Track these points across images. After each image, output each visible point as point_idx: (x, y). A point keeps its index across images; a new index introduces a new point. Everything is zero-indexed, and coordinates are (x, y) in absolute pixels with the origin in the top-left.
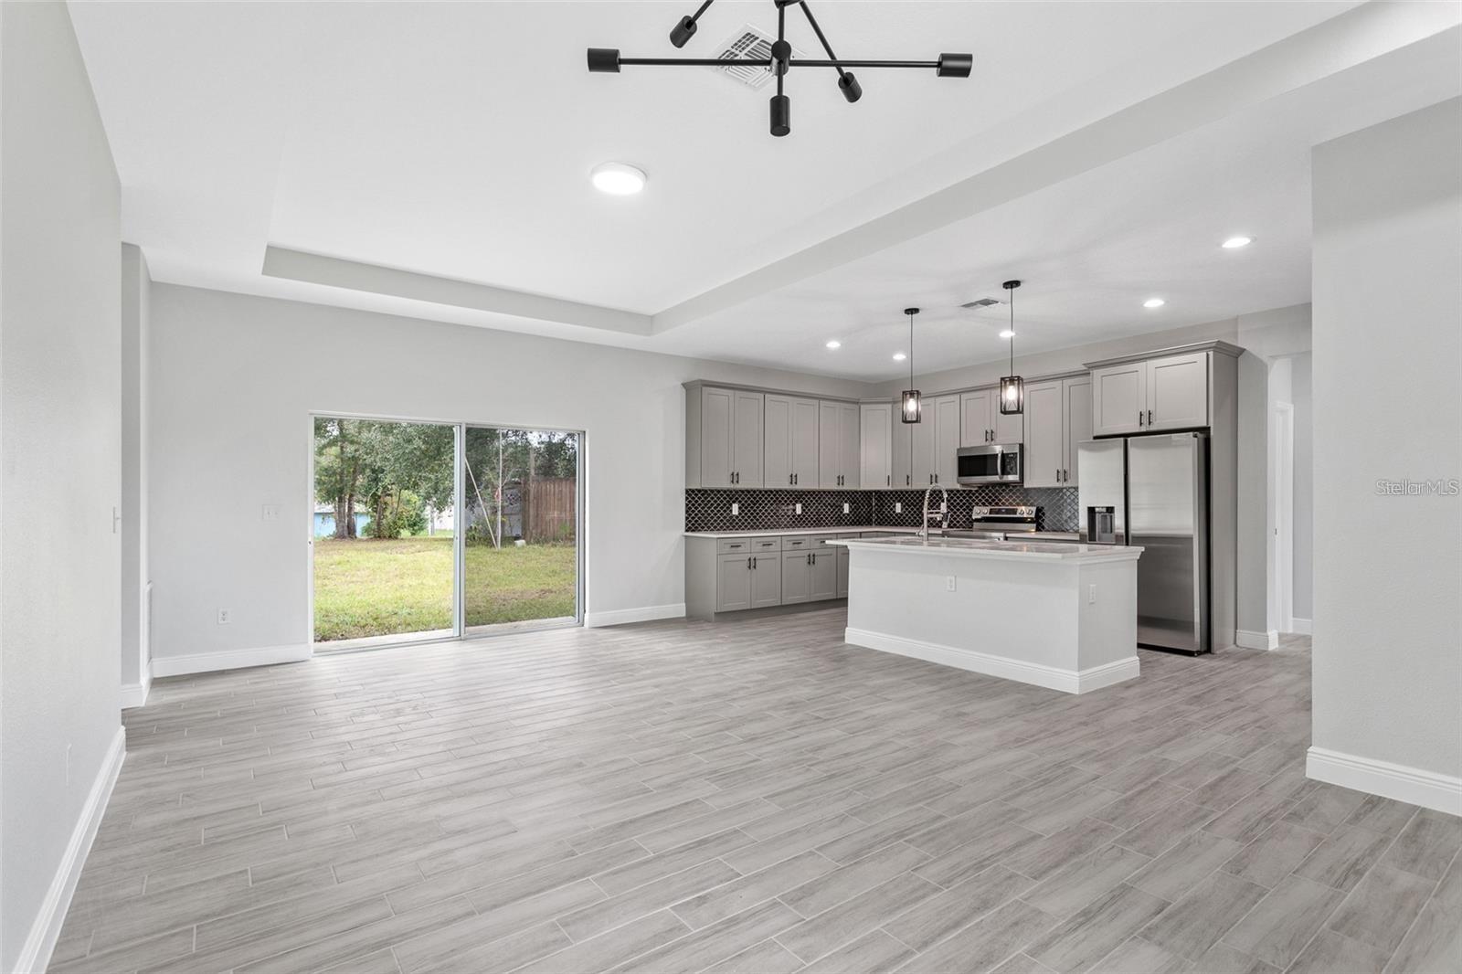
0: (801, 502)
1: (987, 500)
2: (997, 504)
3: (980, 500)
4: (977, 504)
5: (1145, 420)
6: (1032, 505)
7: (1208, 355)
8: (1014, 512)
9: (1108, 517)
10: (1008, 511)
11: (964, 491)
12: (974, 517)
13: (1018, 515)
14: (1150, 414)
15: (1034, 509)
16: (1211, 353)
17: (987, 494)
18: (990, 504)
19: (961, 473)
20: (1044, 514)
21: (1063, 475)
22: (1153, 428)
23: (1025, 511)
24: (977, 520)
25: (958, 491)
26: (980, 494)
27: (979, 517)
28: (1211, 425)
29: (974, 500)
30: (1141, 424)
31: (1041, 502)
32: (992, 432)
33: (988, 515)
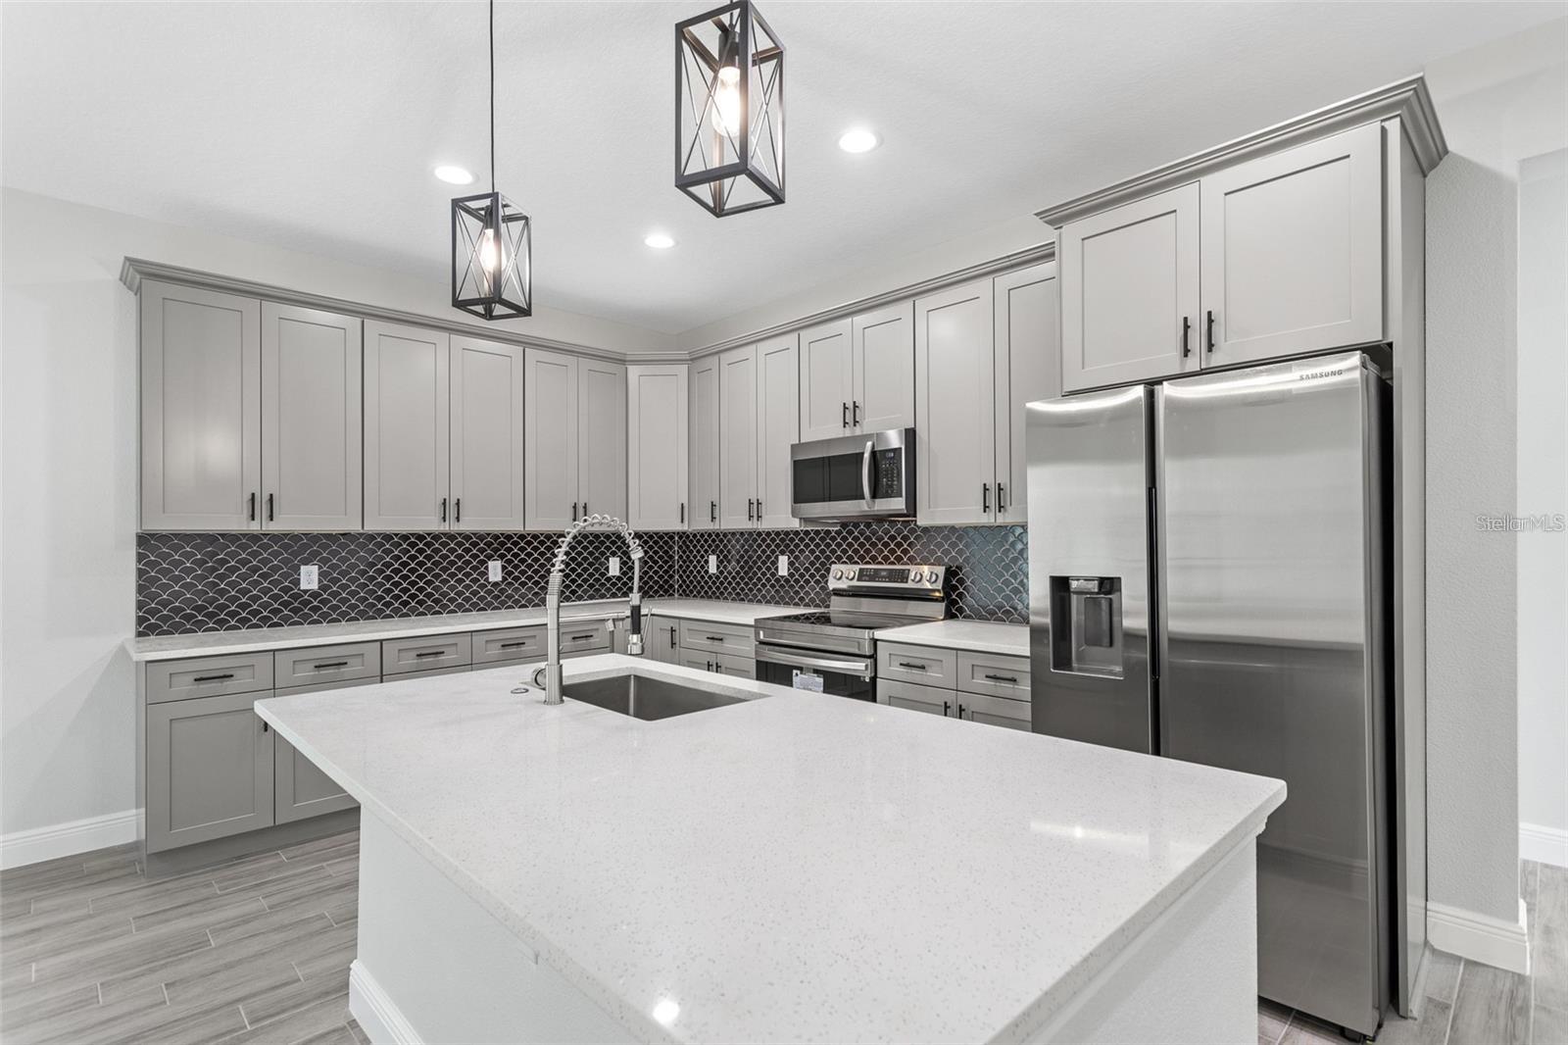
0: (502, 557)
1: (856, 551)
2: (874, 559)
3: (844, 551)
4: (839, 558)
5: (1197, 341)
6: (938, 562)
7: (1384, 131)
8: (903, 576)
9: (1104, 605)
10: (894, 576)
11: (807, 533)
12: (833, 584)
13: (910, 585)
14: (1210, 321)
15: (941, 570)
16: (1394, 127)
17: (856, 539)
18: (862, 558)
19: (800, 496)
20: (961, 581)
21: (997, 496)
22: (1218, 359)
23: (926, 575)
24: (838, 593)
25: (797, 533)
26: (844, 539)
27: (843, 585)
28: (1395, 336)
29: (833, 552)
30: (1186, 352)
31: (956, 557)
32: (855, 407)
33: (855, 583)
